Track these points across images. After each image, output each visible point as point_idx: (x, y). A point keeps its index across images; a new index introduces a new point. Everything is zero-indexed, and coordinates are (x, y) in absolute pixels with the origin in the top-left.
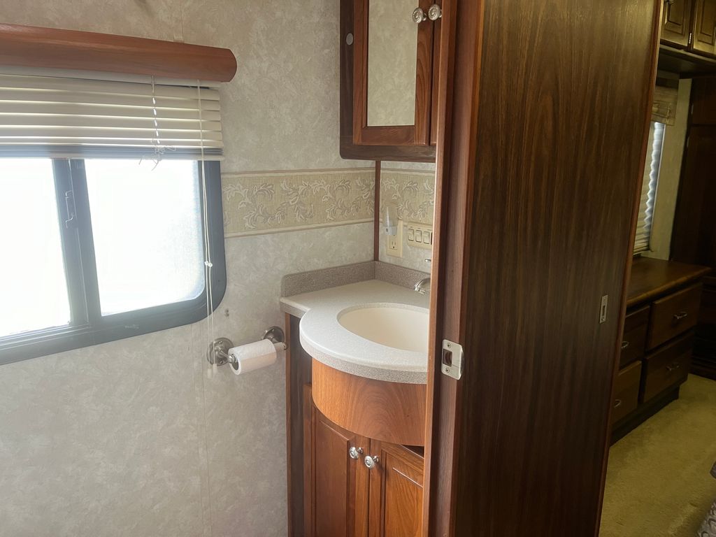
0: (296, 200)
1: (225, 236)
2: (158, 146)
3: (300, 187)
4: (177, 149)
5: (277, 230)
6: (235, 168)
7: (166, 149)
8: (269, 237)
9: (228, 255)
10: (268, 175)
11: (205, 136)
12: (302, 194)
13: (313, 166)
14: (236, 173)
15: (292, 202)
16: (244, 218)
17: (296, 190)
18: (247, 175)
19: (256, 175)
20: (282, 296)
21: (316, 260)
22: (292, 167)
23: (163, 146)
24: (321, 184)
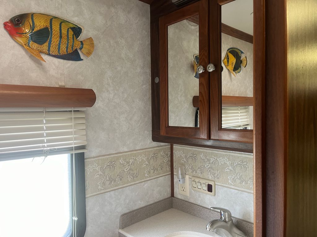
0: (128, 168)
1: (86, 196)
2: (45, 149)
3: (130, 160)
4: (58, 149)
5: (117, 188)
6: (93, 154)
7: (50, 150)
8: (112, 193)
9: (88, 209)
10: (112, 156)
11: (75, 139)
12: (131, 164)
13: (138, 148)
14: (94, 158)
15: (126, 170)
16: (98, 184)
17: (128, 163)
18: (100, 158)
19: (106, 157)
20: (120, 228)
21: (139, 202)
22: (126, 150)
23: (49, 148)
24: (142, 157)
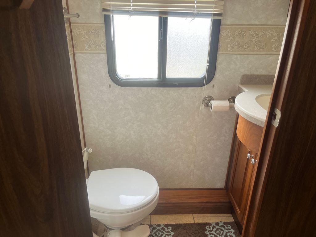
0: (256, 39)
1: (218, 53)
2: (194, 12)
3: (260, 33)
4: (202, 13)
5: (243, 53)
6: (228, 22)
7: (197, 13)
8: (238, 56)
9: (218, 62)
10: (243, 26)
11: (215, 7)
12: (260, 37)
13: (270, 23)
14: (228, 25)
15: (254, 40)
16: (228, 46)
17: (257, 35)
18: (233, 26)
19: (238, 26)
20: (240, 84)
21: (261, 70)
22: (257, 23)
23: (196, 12)
24: (273, 32)
